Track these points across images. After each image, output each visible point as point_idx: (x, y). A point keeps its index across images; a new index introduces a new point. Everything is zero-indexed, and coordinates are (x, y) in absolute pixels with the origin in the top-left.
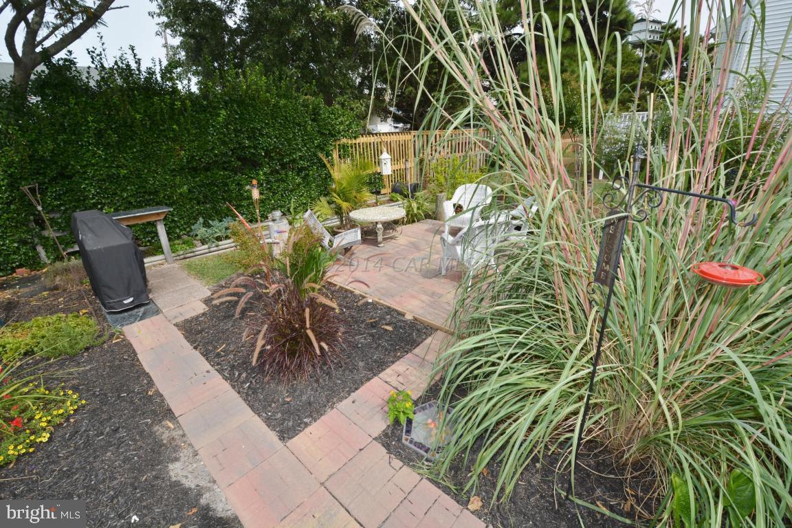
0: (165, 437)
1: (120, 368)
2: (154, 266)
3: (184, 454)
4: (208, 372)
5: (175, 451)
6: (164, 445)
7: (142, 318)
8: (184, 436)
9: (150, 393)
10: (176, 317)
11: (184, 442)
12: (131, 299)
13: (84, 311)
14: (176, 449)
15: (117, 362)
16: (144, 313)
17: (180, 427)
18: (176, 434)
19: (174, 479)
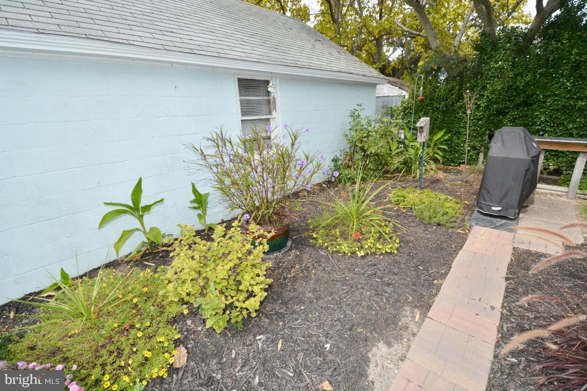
0: (404, 321)
1: (442, 250)
2: (552, 194)
3: (398, 348)
4: (493, 308)
5: (396, 338)
6: (396, 325)
7: (496, 228)
8: (414, 335)
9: (435, 282)
10: (522, 243)
11: (409, 340)
12: (499, 209)
13: (466, 202)
14: (399, 338)
15: (444, 245)
16: (501, 225)
17: (419, 325)
18: (413, 327)
19: (370, 355)
